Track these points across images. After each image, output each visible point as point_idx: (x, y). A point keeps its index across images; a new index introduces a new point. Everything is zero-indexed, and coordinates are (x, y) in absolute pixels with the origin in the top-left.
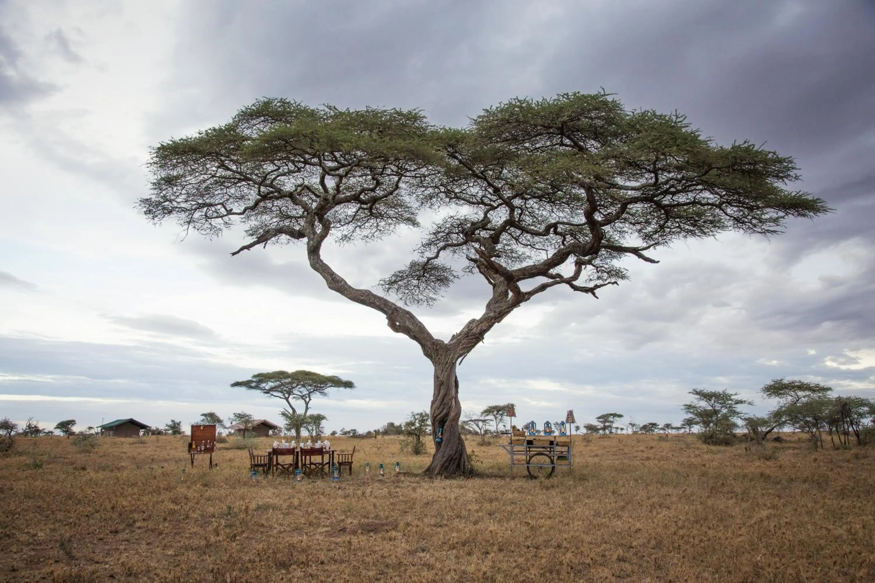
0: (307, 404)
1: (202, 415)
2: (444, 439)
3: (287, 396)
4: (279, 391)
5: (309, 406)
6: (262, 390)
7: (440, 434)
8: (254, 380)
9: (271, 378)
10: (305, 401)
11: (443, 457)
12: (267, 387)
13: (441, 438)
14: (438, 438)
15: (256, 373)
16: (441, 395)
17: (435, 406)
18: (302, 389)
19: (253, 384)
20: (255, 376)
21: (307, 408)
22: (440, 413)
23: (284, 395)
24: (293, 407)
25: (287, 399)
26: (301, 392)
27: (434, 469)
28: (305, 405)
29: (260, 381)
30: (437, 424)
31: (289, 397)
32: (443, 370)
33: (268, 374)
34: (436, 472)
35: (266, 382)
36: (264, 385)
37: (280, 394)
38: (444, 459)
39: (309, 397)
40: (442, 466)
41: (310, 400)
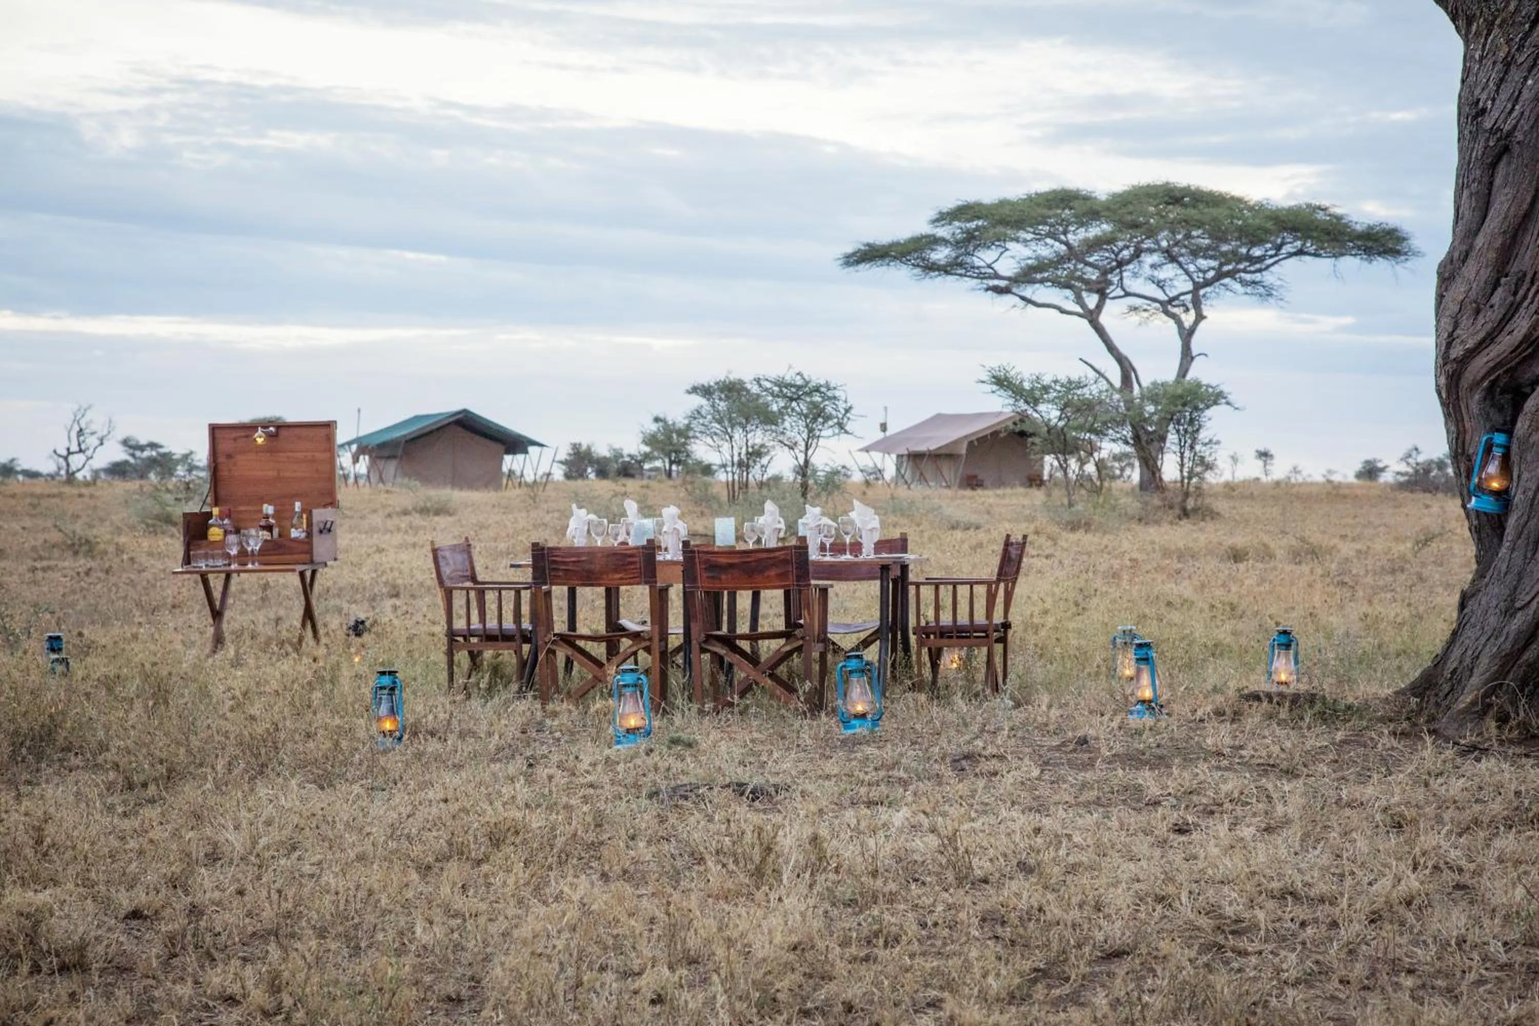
0: (1187, 335)
1: (694, 390)
2: (1518, 498)
3: (1092, 300)
4: (1058, 283)
5: (1197, 344)
6: (982, 276)
7: (1493, 468)
8: (943, 232)
9: (1019, 224)
10: (1179, 323)
11: (1510, 612)
12: (1007, 266)
13: (1503, 496)
14: (1480, 489)
15: (949, 205)
16: (1493, 223)
17: (1458, 291)
18: (1169, 271)
19: (941, 255)
20: (945, 217)
21: (1187, 357)
22: (1490, 338)
23: (1079, 300)
24: (1124, 350)
25: (1092, 317)
26: (1160, 284)
27: (1457, 680)
28: (1178, 343)
29: (970, 241)
30: (1474, 402)
31: (1099, 307)
32: (1508, 63)
33: (1003, 203)
34: (1467, 699)
35: (1000, 240)
36: (984, 257)
37: (1063, 297)
38: (1518, 622)
39: (1197, 303)
40: (1508, 660)
41: (1200, 317)
